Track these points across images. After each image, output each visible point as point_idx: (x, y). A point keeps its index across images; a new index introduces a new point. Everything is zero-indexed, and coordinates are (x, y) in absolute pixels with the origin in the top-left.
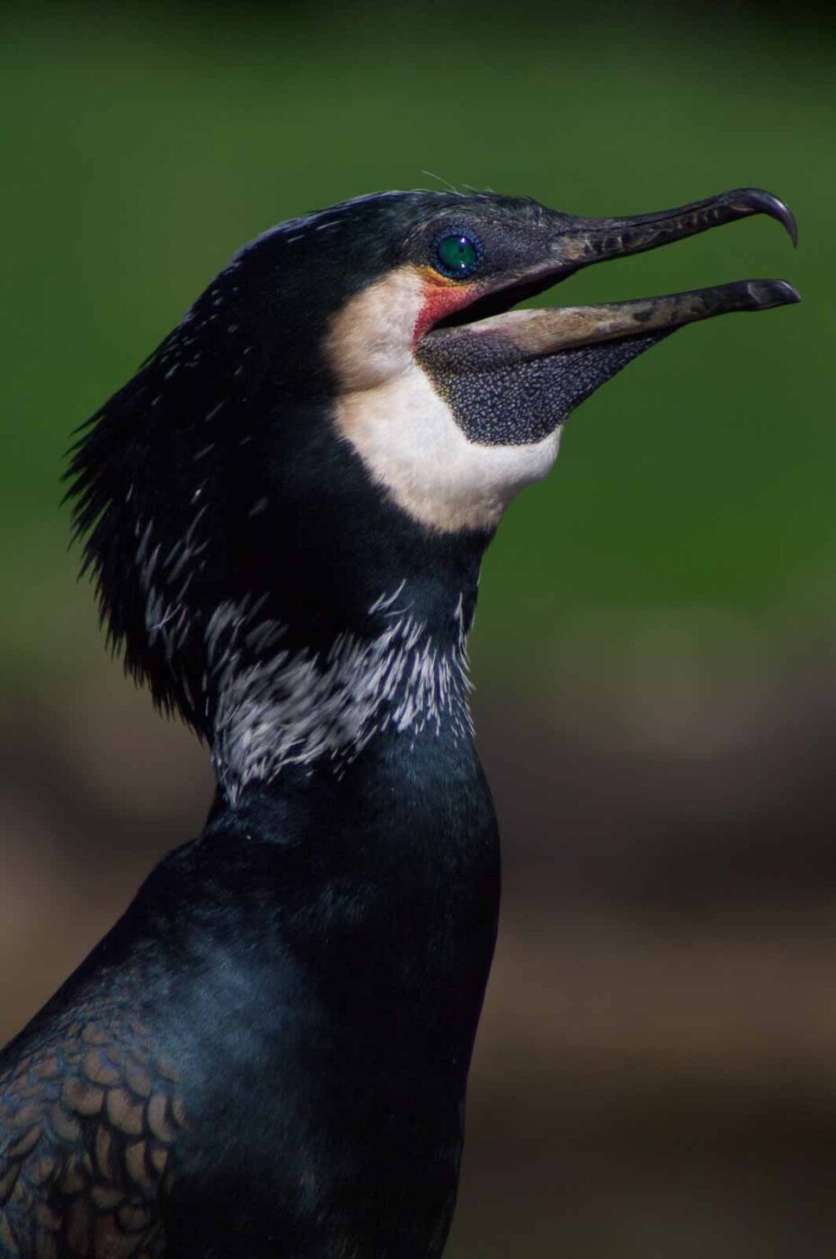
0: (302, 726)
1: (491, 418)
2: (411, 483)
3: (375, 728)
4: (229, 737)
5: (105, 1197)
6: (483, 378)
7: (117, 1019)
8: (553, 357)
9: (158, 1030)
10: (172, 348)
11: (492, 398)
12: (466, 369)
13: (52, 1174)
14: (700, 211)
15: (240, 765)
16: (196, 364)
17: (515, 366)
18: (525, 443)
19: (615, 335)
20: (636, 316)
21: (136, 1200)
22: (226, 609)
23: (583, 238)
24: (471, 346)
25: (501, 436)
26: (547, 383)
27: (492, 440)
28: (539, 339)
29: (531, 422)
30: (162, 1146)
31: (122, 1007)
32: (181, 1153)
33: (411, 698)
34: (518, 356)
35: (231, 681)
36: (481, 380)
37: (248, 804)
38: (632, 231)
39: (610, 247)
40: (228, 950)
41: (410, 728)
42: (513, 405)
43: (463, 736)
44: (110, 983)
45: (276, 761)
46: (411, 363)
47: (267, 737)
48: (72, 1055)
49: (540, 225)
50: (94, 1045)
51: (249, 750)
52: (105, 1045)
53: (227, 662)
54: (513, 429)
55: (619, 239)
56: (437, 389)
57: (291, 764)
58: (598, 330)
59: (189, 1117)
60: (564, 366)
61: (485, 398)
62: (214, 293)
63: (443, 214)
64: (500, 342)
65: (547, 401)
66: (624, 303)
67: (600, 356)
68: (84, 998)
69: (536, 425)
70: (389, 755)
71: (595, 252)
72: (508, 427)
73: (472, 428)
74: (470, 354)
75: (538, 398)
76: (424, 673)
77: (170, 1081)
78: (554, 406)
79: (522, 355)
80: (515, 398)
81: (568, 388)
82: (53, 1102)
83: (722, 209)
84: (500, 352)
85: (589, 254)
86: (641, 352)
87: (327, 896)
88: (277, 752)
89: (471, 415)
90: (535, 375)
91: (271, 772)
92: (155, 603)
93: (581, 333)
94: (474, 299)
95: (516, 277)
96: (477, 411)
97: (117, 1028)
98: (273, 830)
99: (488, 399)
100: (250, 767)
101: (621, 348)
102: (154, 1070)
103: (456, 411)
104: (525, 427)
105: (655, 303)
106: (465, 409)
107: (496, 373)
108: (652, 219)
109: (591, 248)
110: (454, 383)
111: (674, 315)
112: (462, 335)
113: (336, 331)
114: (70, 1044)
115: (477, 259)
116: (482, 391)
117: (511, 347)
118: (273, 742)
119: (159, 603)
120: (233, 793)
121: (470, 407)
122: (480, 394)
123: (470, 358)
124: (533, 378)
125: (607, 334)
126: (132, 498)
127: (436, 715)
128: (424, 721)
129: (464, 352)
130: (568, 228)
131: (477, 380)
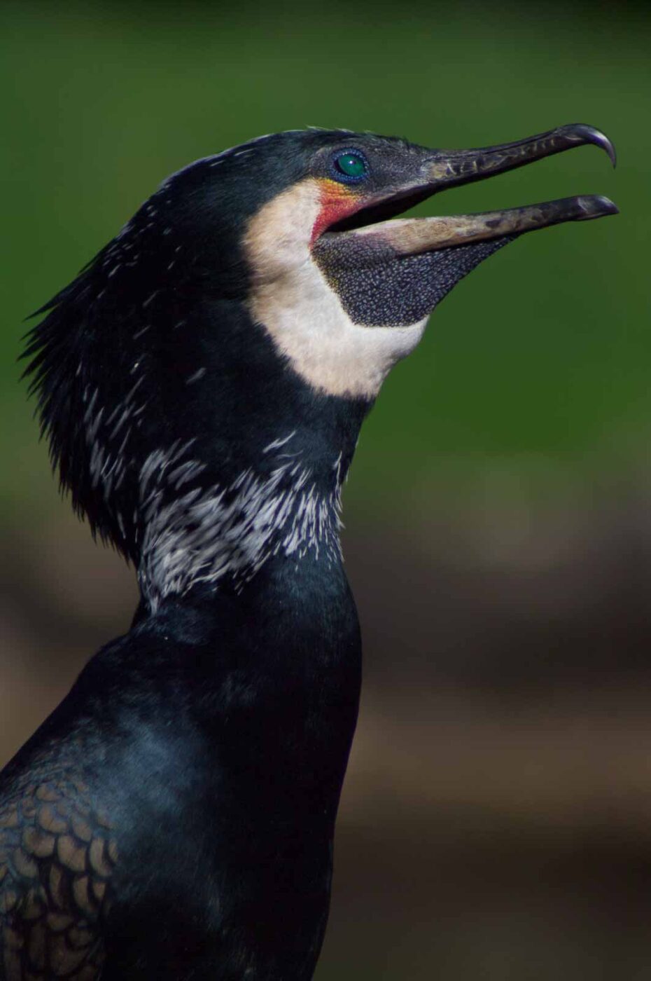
0: (210, 551)
1: (371, 305)
2: (307, 355)
3: (269, 553)
4: (152, 559)
5: (58, 922)
6: (365, 273)
7: (64, 780)
8: (420, 257)
9: (97, 788)
10: (114, 254)
11: (371, 289)
12: (351, 265)
13: (16, 904)
14: (540, 140)
15: (161, 582)
16: (134, 263)
17: (390, 263)
18: (398, 325)
19: (471, 239)
20: (488, 224)
21: (82, 923)
22: (157, 456)
23: (446, 163)
24: (356, 246)
25: (378, 320)
26: (415, 278)
27: (371, 322)
28: (409, 241)
29: (403, 309)
30: (101, 879)
31: (68, 770)
32: (115, 885)
33: (297, 530)
34: (392, 254)
35: (156, 515)
36: (363, 275)
37: (166, 612)
38: (484, 157)
39: (467, 169)
40: (150, 726)
41: (295, 554)
42: (388, 295)
43: (335, 561)
44: (58, 751)
45: (189, 580)
46: (308, 259)
47: (182, 561)
48: (29, 810)
49: (411, 153)
50: (46, 802)
51: (168, 570)
52: (54, 802)
53: (154, 499)
54: (389, 314)
55: (475, 163)
56: (329, 281)
57: (200, 582)
58: (458, 235)
59: (122, 855)
60: (428, 265)
61: (366, 289)
62: (149, 208)
64: (379, 243)
65: (417, 293)
66: (479, 214)
67: (458, 257)
68: (37, 763)
69: (407, 312)
70: (279, 575)
71: (455, 173)
72: (384, 312)
73: (356, 313)
74: (356, 253)
75: (409, 290)
76: (308, 510)
77: (106, 828)
78: (423, 297)
79: (396, 253)
80: (389, 289)
81: (433, 283)
82: (15, 847)
83: (557, 138)
84: (379, 252)
85: (451, 175)
86: (491, 253)
87: (228, 684)
88: (189, 573)
89: (356, 303)
90: (406, 271)
91: (185, 588)
92: (98, 453)
93: (444, 237)
94: (360, 208)
95: (392, 192)
96: (360, 300)
97: (63, 787)
98: (186, 632)
99: (369, 290)
100: (169, 583)
101: (475, 250)
102: (92, 819)
103: (344, 299)
104: (397, 313)
105: (502, 214)
106: (350, 298)
107: (375, 269)
108: (501, 148)
109: (452, 171)
110: (341, 277)
111: (519, 223)
112: (349, 237)
113: (251, 232)
114: (27, 801)
116: (363, 283)
117: (387, 247)
118: (187, 565)
119: (101, 453)
120: (154, 604)
121: (355, 297)
122: (362, 286)
123: (355, 256)
124: (404, 273)
125: (464, 238)
126: (81, 372)
127: (316, 544)
128: (306, 548)
129: (351, 251)
130: (433, 157)
131: (360, 275)
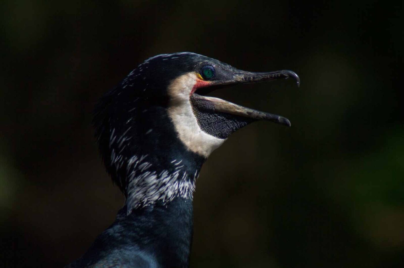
2: (185, 135)
10: (126, 81)
14: (276, 74)
20: (248, 112)
22: (134, 158)
23: (242, 76)
27: (207, 132)
28: (221, 108)
34: (214, 110)
35: (133, 180)
38: (255, 76)
39: (249, 79)
49: (231, 70)
53: (133, 174)
54: (213, 131)
55: (252, 78)
56: (194, 111)
58: (237, 112)
61: (206, 119)
62: (140, 68)
63: (206, 61)
65: (223, 127)
69: (220, 133)
71: (245, 80)
73: (202, 127)
75: (220, 125)
78: (225, 130)
80: (214, 122)
81: (229, 126)
83: (281, 74)
84: (210, 107)
89: (202, 123)
93: (233, 111)
94: (210, 85)
95: (222, 82)
106: (200, 121)
109: (244, 79)
110: (198, 112)
111: (257, 117)
112: (202, 98)
113: (171, 85)
115: (213, 75)
116: (205, 116)
117: (213, 107)
121: (202, 120)
130: (238, 73)
